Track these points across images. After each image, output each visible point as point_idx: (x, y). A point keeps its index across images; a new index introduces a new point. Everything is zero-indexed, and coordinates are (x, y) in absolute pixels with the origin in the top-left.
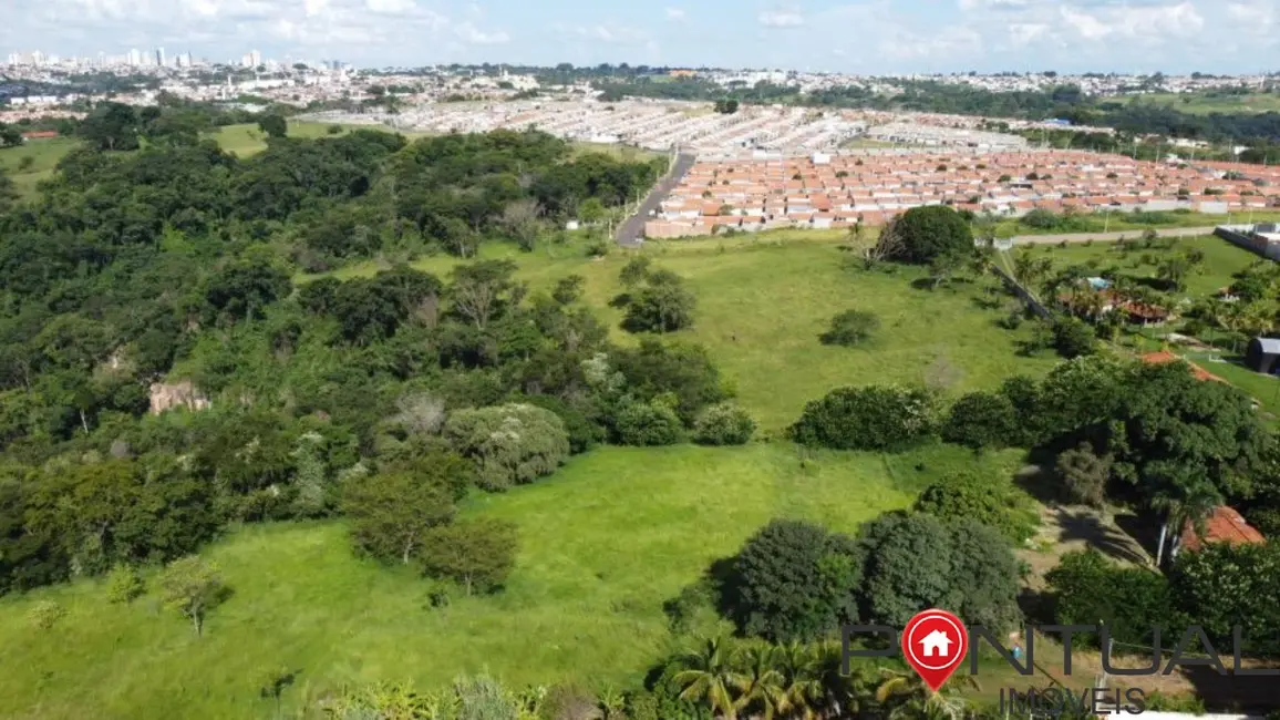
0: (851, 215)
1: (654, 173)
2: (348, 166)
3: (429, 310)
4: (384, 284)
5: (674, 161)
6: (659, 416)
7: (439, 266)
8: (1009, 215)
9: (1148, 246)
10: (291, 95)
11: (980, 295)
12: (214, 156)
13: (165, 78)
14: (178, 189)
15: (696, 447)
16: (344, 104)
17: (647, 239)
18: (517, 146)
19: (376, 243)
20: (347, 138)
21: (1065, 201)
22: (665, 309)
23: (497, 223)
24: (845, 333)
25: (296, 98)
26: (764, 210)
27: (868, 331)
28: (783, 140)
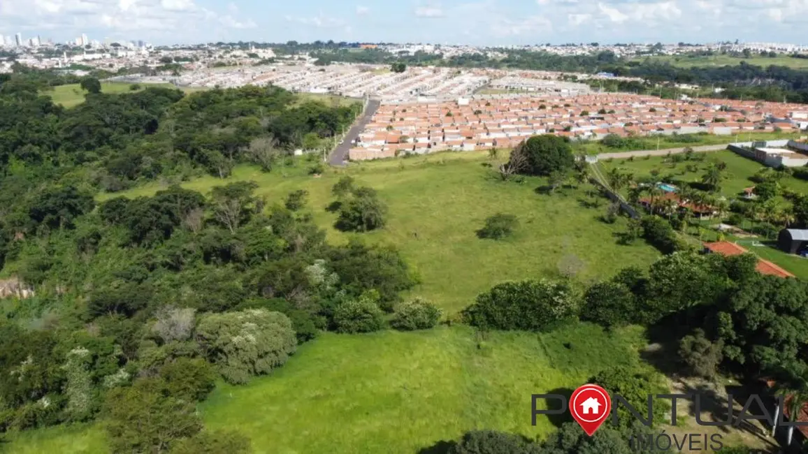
0: (488, 141)
1: (353, 114)
2: (143, 112)
3: (195, 219)
4: (160, 202)
5: (366, 105)
6: (365, 311)
7: (203, 185)
8: (592, 139)
9: (687, 159)
10: (108, 64)
11: (583, 197)
12: (47, 107)
13: (21, 54)
14: (20, 131)
15: (395, 332)
16: (144, 70)
17: (351, 161)
18: (260, 97)
19: (158, 169)
20: (142, 94)
21: (628, 128)
22: (366, 214)
23: (245, 152)
24: (494, 230)
25: (111, 66)
26: (429, 138)
27: (511, 228)
28: (437, 89)
